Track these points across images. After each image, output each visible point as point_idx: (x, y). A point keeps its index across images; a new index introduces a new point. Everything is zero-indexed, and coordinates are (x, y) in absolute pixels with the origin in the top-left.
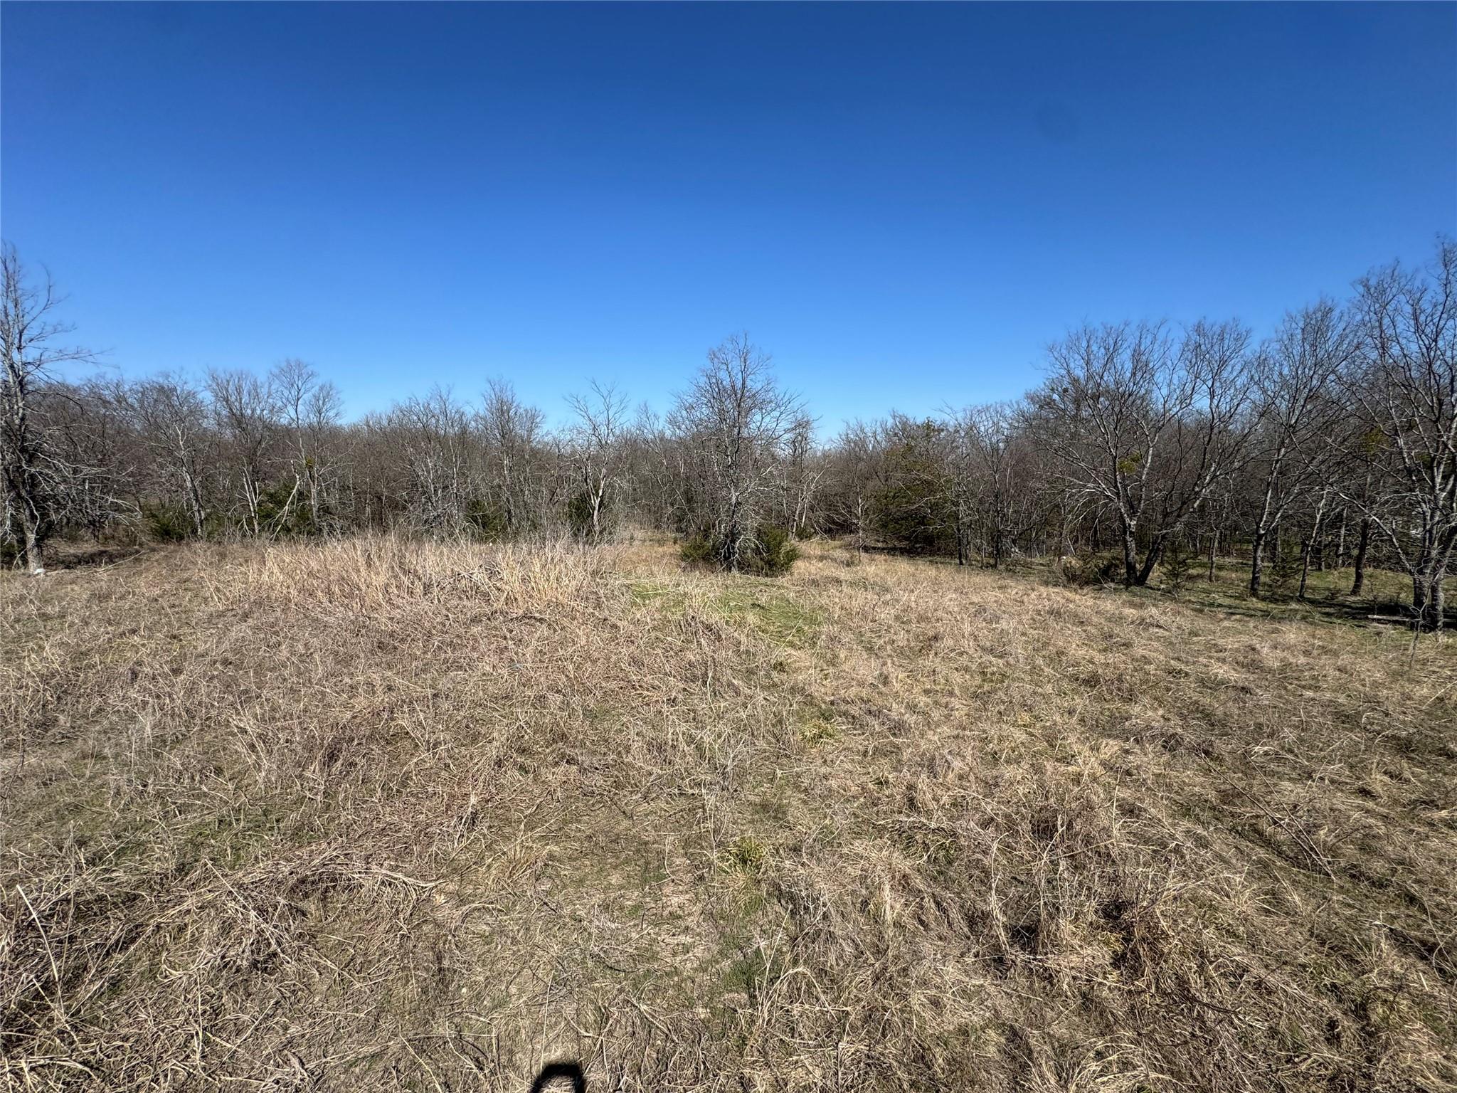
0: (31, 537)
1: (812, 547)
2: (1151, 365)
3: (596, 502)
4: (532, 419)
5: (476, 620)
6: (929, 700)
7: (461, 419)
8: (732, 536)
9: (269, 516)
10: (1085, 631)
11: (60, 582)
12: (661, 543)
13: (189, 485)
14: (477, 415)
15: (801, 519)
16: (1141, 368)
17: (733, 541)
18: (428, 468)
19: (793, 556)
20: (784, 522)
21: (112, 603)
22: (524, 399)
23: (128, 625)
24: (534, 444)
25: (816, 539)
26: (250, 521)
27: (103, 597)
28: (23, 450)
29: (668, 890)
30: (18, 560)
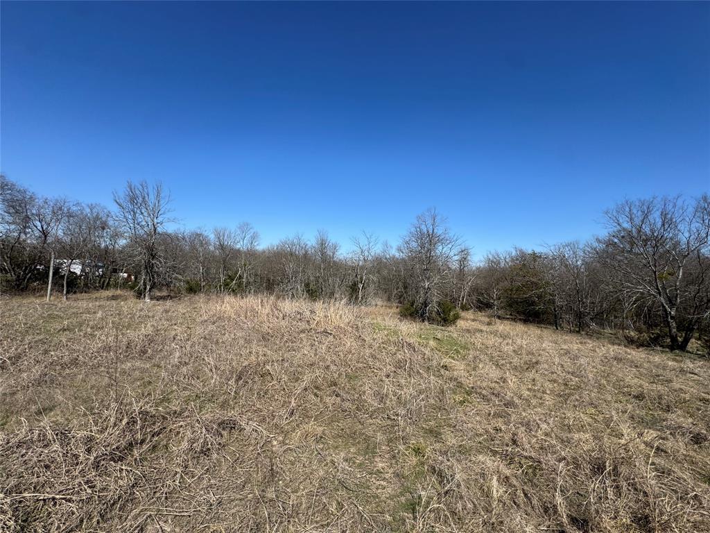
0: (148, 287)
1: (469, 314)
2: (674, 220)
3: (361, 286)
4: (335, 248)
5: (303, 331)
6: (531, 394)
7: (306, 247)
8: (425, 304)
9: (227, 285)
10: (639, 371)
11: (154, 305)
12: (390, 307)
13: (201, 271)
14: (312, 246)
15: (463, 300)
16: (667, 221)
17: (426, 307)
18: (290, 267)
19: (457, 317)
20: (454, 300)
21: (170, 314)
22: (332, 239)
23: (173, 322)
24: (335, 259)
25: (471, 311)
26: (220, 286)
27: (167, 311)
28: (152, 255)
29: (377, 459)
30: (142, 296)
